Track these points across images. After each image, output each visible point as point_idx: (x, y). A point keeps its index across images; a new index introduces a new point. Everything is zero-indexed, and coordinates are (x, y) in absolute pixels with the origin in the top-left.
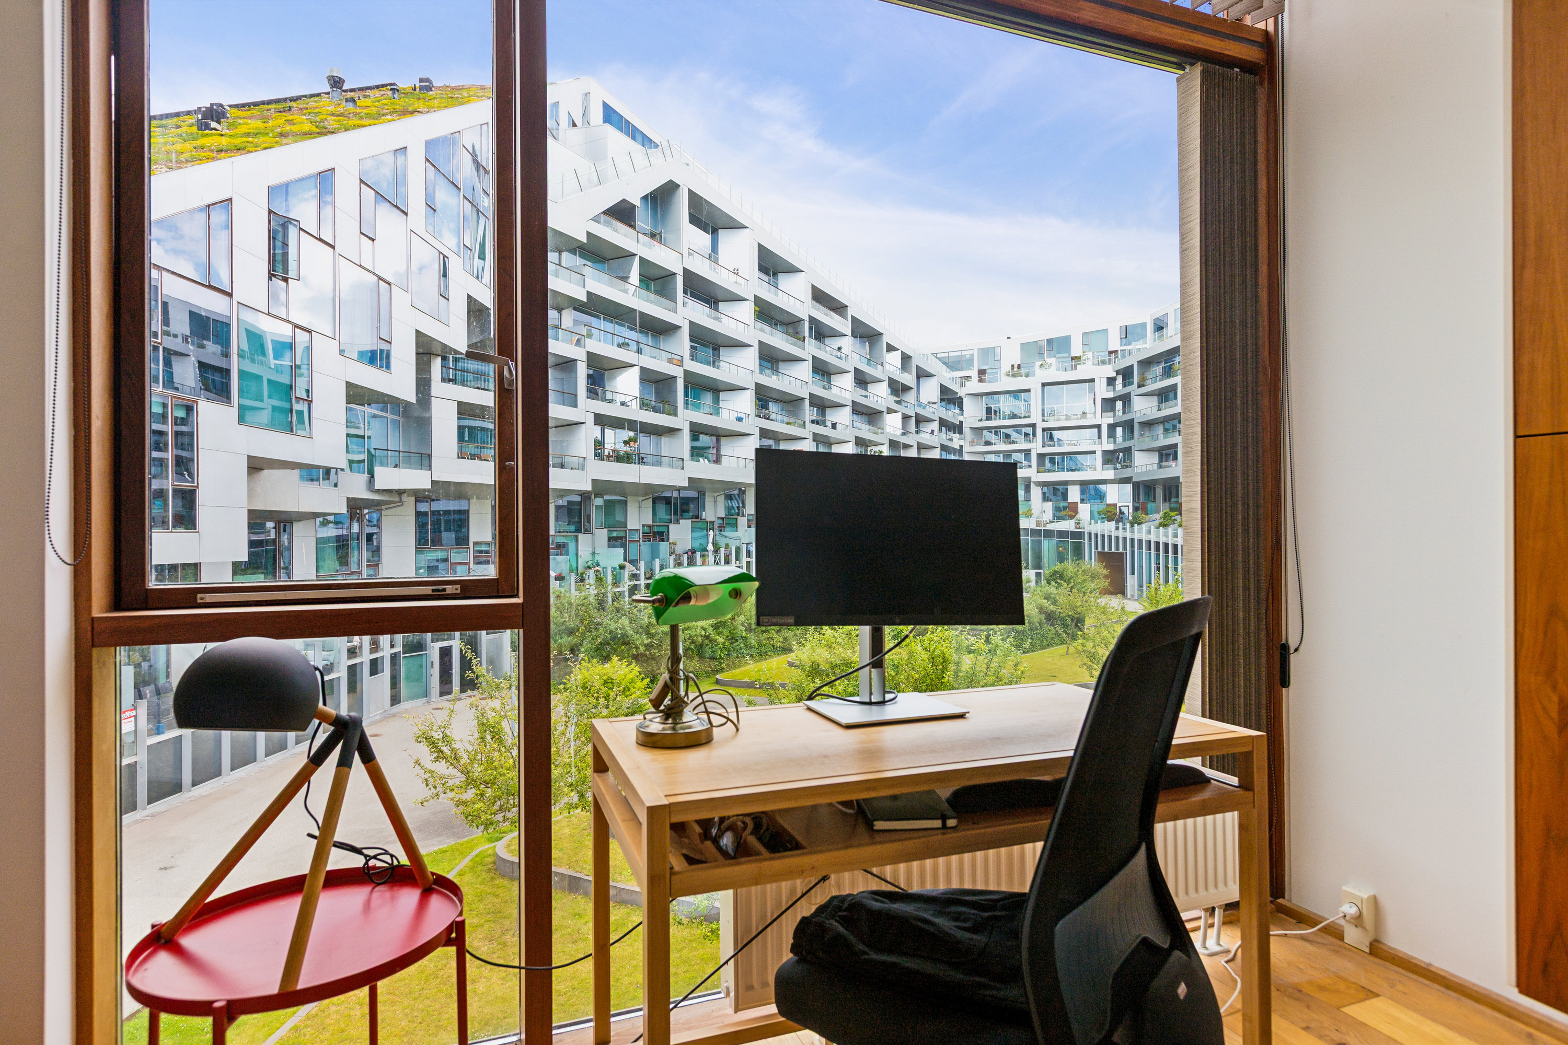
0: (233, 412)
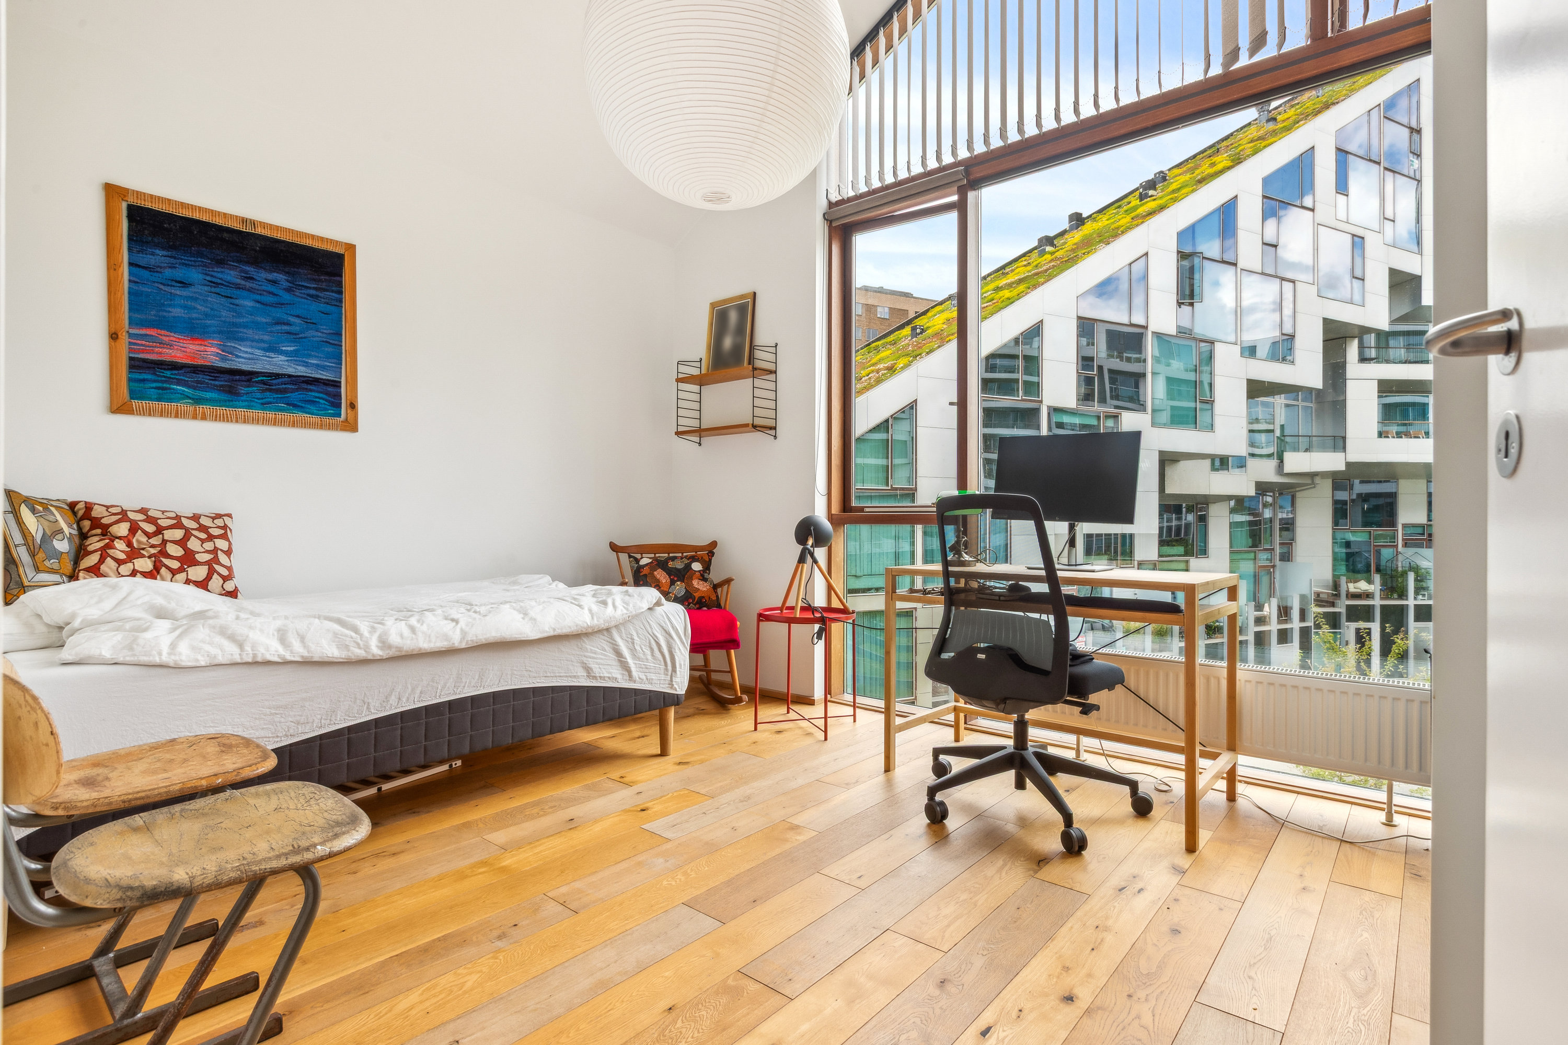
0: (1147, 417)
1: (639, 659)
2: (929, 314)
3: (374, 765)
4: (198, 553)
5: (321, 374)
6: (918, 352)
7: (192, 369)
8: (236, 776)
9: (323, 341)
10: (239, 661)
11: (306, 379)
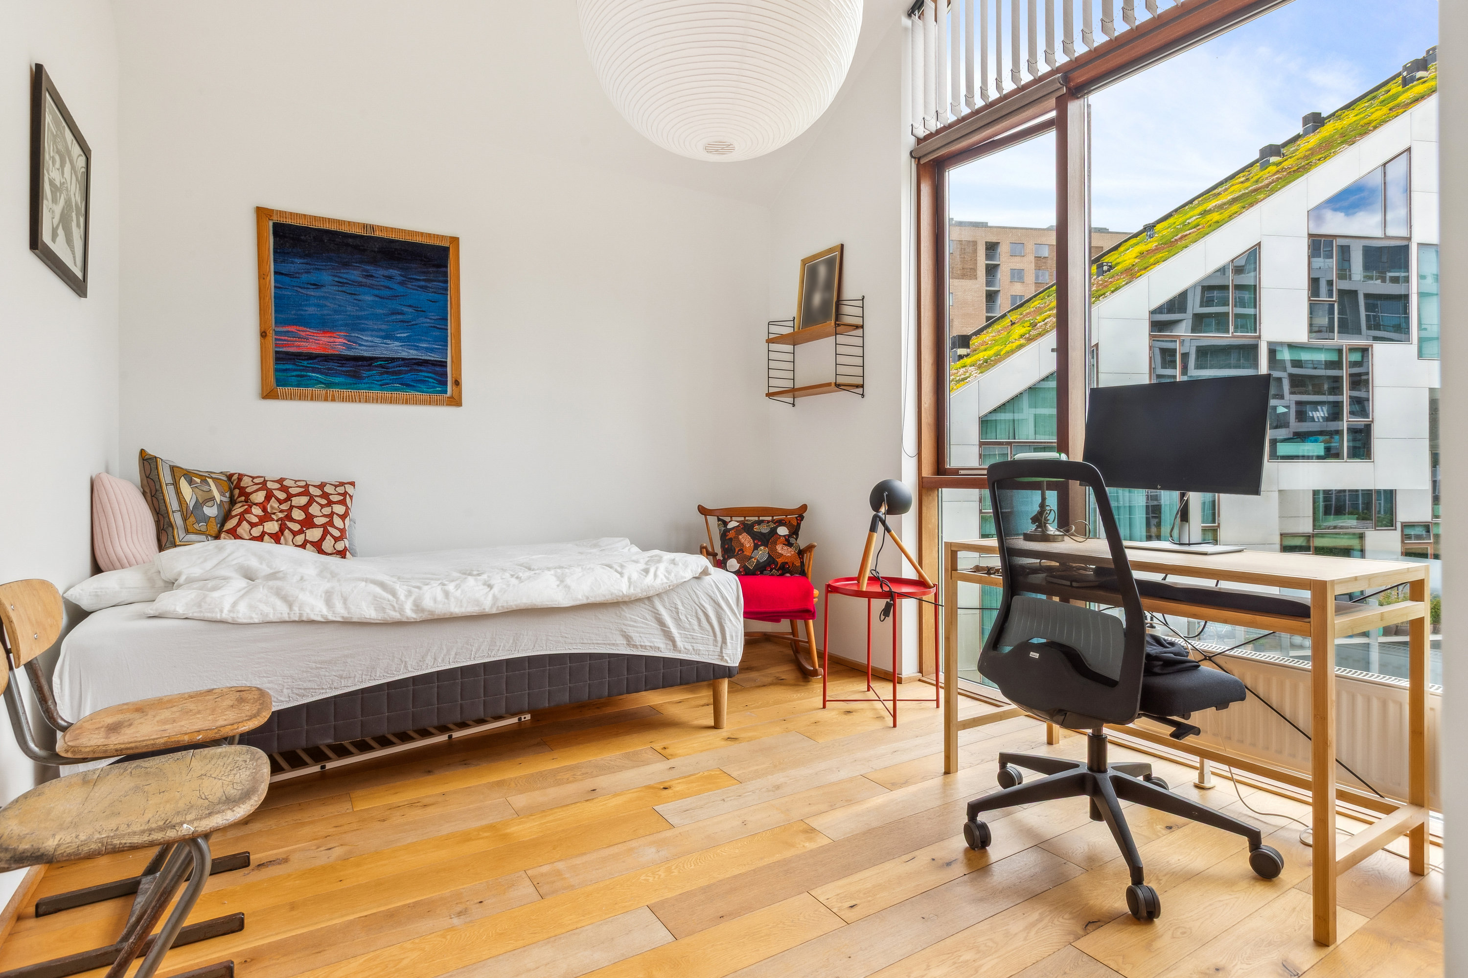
0: (1413, 348)
1: (684, 629)
2: (1122, 249)
3: (413, 720)
4: (317, 517)
5: (429, 356)
6: (1102, 292)
7: (324, 358)
8: (216, 733)
9: (431, 327)
10: (287, 619)
11: (417, 361)
